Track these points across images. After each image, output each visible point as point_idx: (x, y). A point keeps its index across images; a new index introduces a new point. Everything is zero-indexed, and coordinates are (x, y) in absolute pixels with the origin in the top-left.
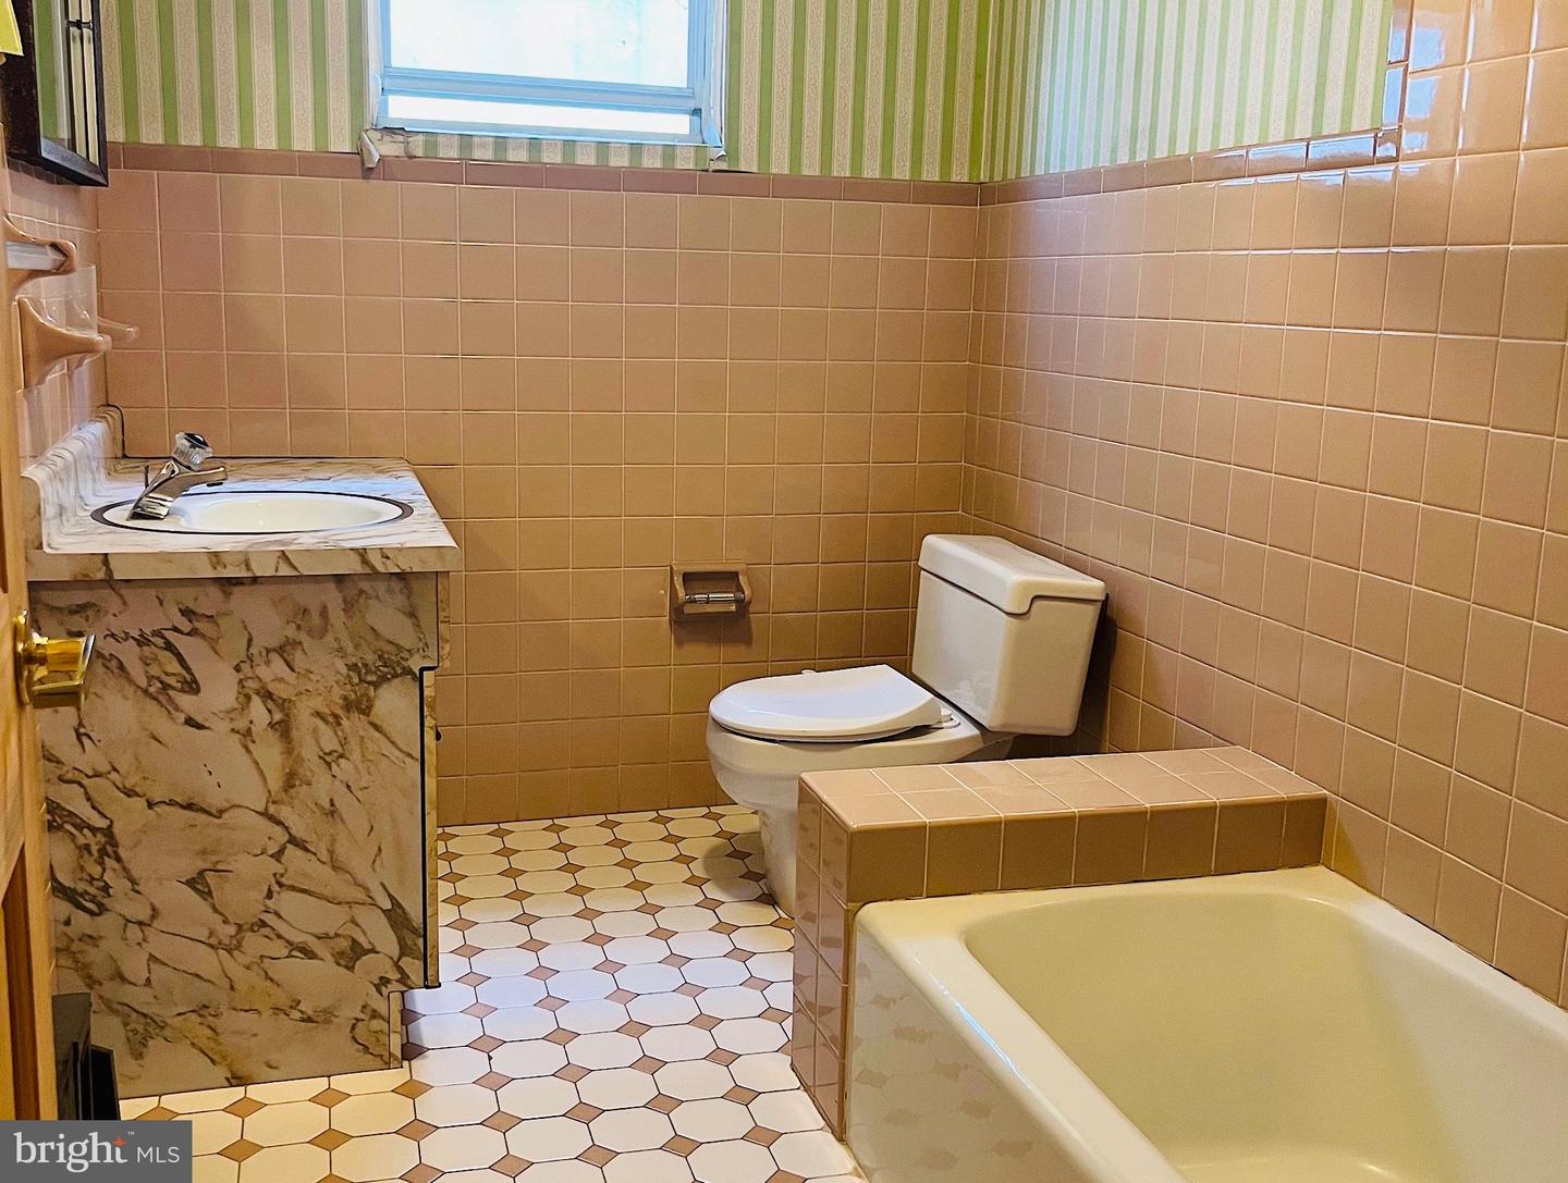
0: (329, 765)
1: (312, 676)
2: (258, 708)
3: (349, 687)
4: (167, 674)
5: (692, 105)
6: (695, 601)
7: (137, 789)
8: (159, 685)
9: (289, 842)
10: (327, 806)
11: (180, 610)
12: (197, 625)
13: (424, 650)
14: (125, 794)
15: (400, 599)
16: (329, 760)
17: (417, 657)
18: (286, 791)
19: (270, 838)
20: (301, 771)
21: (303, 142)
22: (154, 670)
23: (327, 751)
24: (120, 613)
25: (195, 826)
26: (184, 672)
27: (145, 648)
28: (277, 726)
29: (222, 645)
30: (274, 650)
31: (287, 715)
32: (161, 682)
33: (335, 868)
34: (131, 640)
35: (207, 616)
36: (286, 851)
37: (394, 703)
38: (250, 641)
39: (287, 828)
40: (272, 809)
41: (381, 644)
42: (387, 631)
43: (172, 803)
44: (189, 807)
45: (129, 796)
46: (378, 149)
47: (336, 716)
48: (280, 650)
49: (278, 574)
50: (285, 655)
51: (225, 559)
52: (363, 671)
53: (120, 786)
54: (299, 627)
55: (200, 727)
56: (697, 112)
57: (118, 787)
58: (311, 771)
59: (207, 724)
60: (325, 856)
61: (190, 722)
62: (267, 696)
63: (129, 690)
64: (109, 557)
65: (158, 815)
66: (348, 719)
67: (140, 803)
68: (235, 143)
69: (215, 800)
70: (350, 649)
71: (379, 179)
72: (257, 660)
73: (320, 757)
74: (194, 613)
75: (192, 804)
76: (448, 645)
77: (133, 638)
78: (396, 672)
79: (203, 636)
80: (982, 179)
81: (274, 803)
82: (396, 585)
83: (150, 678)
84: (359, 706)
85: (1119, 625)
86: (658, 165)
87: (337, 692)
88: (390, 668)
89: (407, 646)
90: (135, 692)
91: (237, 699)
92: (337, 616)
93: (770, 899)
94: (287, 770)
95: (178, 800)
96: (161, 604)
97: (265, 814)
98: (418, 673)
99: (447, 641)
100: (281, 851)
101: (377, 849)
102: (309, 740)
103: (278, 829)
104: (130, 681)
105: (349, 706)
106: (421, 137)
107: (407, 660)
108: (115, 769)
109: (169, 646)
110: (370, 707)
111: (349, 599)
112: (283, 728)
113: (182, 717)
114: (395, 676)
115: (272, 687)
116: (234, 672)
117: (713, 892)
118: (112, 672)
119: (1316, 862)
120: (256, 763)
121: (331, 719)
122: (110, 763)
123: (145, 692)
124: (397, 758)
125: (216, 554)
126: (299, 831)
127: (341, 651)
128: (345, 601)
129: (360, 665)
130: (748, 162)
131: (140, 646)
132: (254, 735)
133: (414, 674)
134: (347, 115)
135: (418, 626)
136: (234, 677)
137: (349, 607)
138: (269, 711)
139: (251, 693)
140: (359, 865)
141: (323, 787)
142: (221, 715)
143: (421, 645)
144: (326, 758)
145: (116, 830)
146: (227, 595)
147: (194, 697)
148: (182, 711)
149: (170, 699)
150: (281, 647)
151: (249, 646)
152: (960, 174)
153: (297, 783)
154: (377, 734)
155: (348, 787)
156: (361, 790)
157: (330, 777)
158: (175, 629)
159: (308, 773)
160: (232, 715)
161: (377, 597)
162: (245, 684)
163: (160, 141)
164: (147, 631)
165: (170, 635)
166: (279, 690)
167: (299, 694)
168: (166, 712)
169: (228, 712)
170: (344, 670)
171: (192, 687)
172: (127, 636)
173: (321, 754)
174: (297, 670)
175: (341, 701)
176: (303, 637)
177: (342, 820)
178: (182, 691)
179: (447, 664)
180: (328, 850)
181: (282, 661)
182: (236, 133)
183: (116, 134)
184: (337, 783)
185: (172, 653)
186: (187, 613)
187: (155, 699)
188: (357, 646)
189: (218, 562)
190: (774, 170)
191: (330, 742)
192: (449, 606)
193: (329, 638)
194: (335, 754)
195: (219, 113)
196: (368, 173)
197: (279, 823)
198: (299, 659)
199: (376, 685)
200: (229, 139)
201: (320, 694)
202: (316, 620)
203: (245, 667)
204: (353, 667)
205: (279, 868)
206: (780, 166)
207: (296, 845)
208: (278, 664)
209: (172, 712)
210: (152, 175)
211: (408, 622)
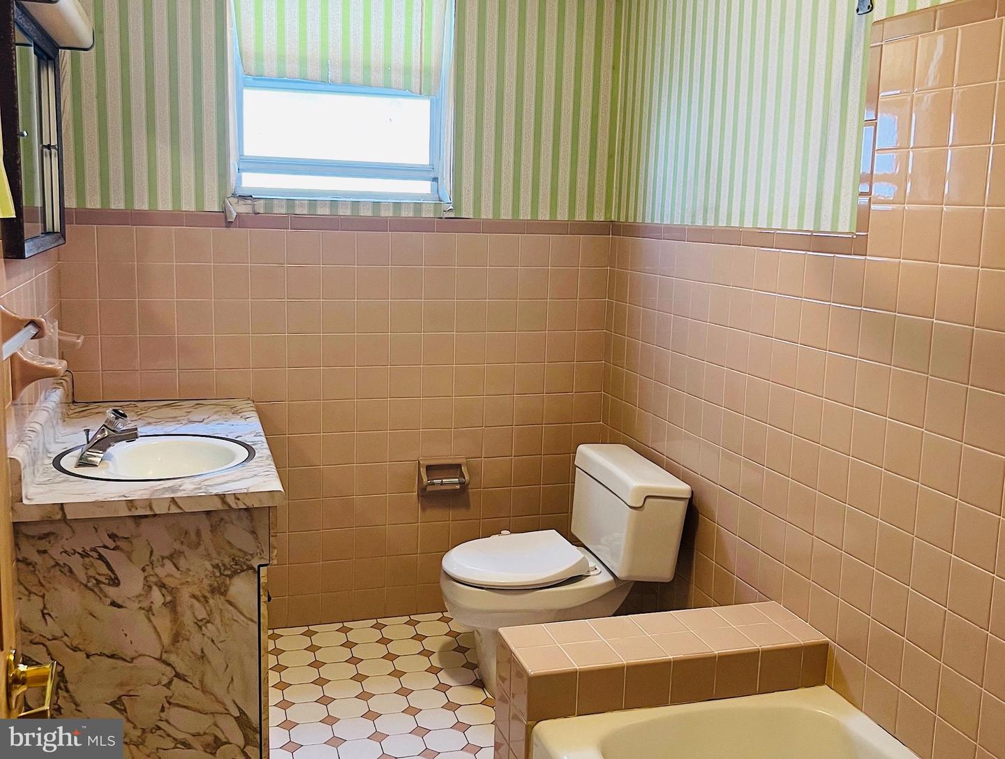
0: (200, 627)
1: (191, 573)
2: (156, 595)
3: (213, 578)
4: (99, 574)
5: (432, 175)
6: (433, 484)
7: (80, 647)
8: (94, 581)
9: (175, 676)
10: (199, 653)
11: (108, 535)
12: (119, 543)
13: (261, 555)
14: (72, 649)
15: (246, 523)
16: (200, 624)
17: (256, 558)
18: (173, 644)
19: (163, 674)
20: (183, 632)
21: (188, 205)
22: (91, 572)
23: (200, 619)
24: (71, 538)
25: (116, 668)
26: (110, 573)
27: (86, 559)
28: (168, 605)
29: (135, 556)
30: (167, 557)
31: (175, 598)
32: (96, 580)
33: (204, 692)
34: (77, 554)
35: (125, 538)
36: (174, 682)
37: (242, 588)
38: (152, 552)
39: (174, 668)
40: (164, 656)
41: (234, 551)
42: (238, 543)
43: (101, 654)
44: (112, 656)
45: (74, 651)
46: (236, 209)
47: (205, 597)
48: (171, 557)
49: (170, 512)
50: (173, 560)
51: (136, 503)
52: (223, 568)
53: (70, 645)
54: (182, 543)
55: (120, 606)
56: (435, 179)
57: (68, 646)
58: (189, 631)
59: (124, 605)
60: (197, 685)
61: (114, 604)
62: (162, 586)
63: (76, 585)
64: (65, 506)
65: (92, 661)
66: (213, 598)
67: (82, 655)
68: (146, 207)
69: (129, 653)
70: (214, 555)
71: (236, 227)
72: (155, 563)
73: (196, 623)
74: (117, 536)
75: (115, 655)
76: (276, 550)
77: (78, 553)
78: (243, 568)
79: (122, 550)
80: (613, 219)
81: (166, 652)
82: (244, 514)
83: (89, 577)
84: (220, 590)
85: (700, 512)
86: (411, 215)
87: (206, 582)
88: (240, 566)
89: (250, 552)
90: (79, 586)
91: (143, 588)
92: (206, 535)
93: (480, 684)
94: (174, 632)
95: (105, 652)
96: (97, 531)
97: (160, 659)
98: (257, 568)
99: (275, 548)
100: (170, 683)
101: (230, 679)
102: (188, 613)
103: (169, 668)
104: (77, 580)
105: (213, 591)
106: (262, 201)
107: (250, 560)
108: (66, 635)
109: (101, 557)
110: (226, 591)
111: (214, 524)
112: (172, 606)
113: (109, 601)
114: (243, 571)
115: (166, 581)
116: (141, 571)
117: (444, 678)
118: (65, 574)
119: (822, 683)
120: (155, 628)
121: (202, 599)
122: (63, 630)
123: (86, 586)
124: (243, 621)
125: (131, 501)
126: (182, 668)
127: (208, 556)
128: (211, 526)
129: (220, 565)
130: (468, 212)
131: (82, 557)
132: (154, 611)
133: (255, 569)
134: (216, 189)
135: (257, 538)
136: (142, 576)
137: (214, 529)
138: (163, 595)
139: (152, 584)
140: (219, 689)
141: (197, 641)
142: (133, 599)
143: (258, 551)
144: (198, 623)
145: (66, 672)
146: (138, 525)
147: (117, 588)
148: (109, 597)
149: (101, 590)
150: (171, 556)
151: (151, 555)
152: (599, 216)
153: (181, 639)
154: (231, 608)
155: (213, 641)
156: (220, 642)
157: (201, 635)
158: (105, 547)
159: (187, 633)
160: (141, 599)
161: (232, 523)
162: (148, 579)
163: (99, 206)
164: (88, 549)
165: (102, 551)
166: (170, 582)
167: (183, 584)
168: (98, 599)
169: (137, 597)
170: (210, 568)
171: (115, 582)
172: (75, 552)
173: (196, 621)
174: (181, 569)
175: (209, 588)
176: (185, 548)
177: (209, 662)
178: (109, 585)
179: (275, 562)
180: (199, 681)
181: (171, 564)
182: (146, 199)
183: (71, 203)
184: (206, 639)
185: (103, 561)
186: (113, 536)
187: (92, 590)
188: (219, 553)
189: (133, 507)
190: (483, 217)
191: (202, 614)
192: (276, 526)
193: (202, 547)
194: (204, 621)
195: (136, 188)
196: (229, 224)
197: (169, 665)
198: (182, 563)
199: (231, 577)
200: (142, 204)
201: (195, 584)
202: (193, 537)
203: (149, 569)
204: (216, 566)
205: (169, 693)
206: (487, 214)
207: (180, 678)
208: (169, 566)
209: (103, 598)
210: (93, 228)
211: (250, 536)
